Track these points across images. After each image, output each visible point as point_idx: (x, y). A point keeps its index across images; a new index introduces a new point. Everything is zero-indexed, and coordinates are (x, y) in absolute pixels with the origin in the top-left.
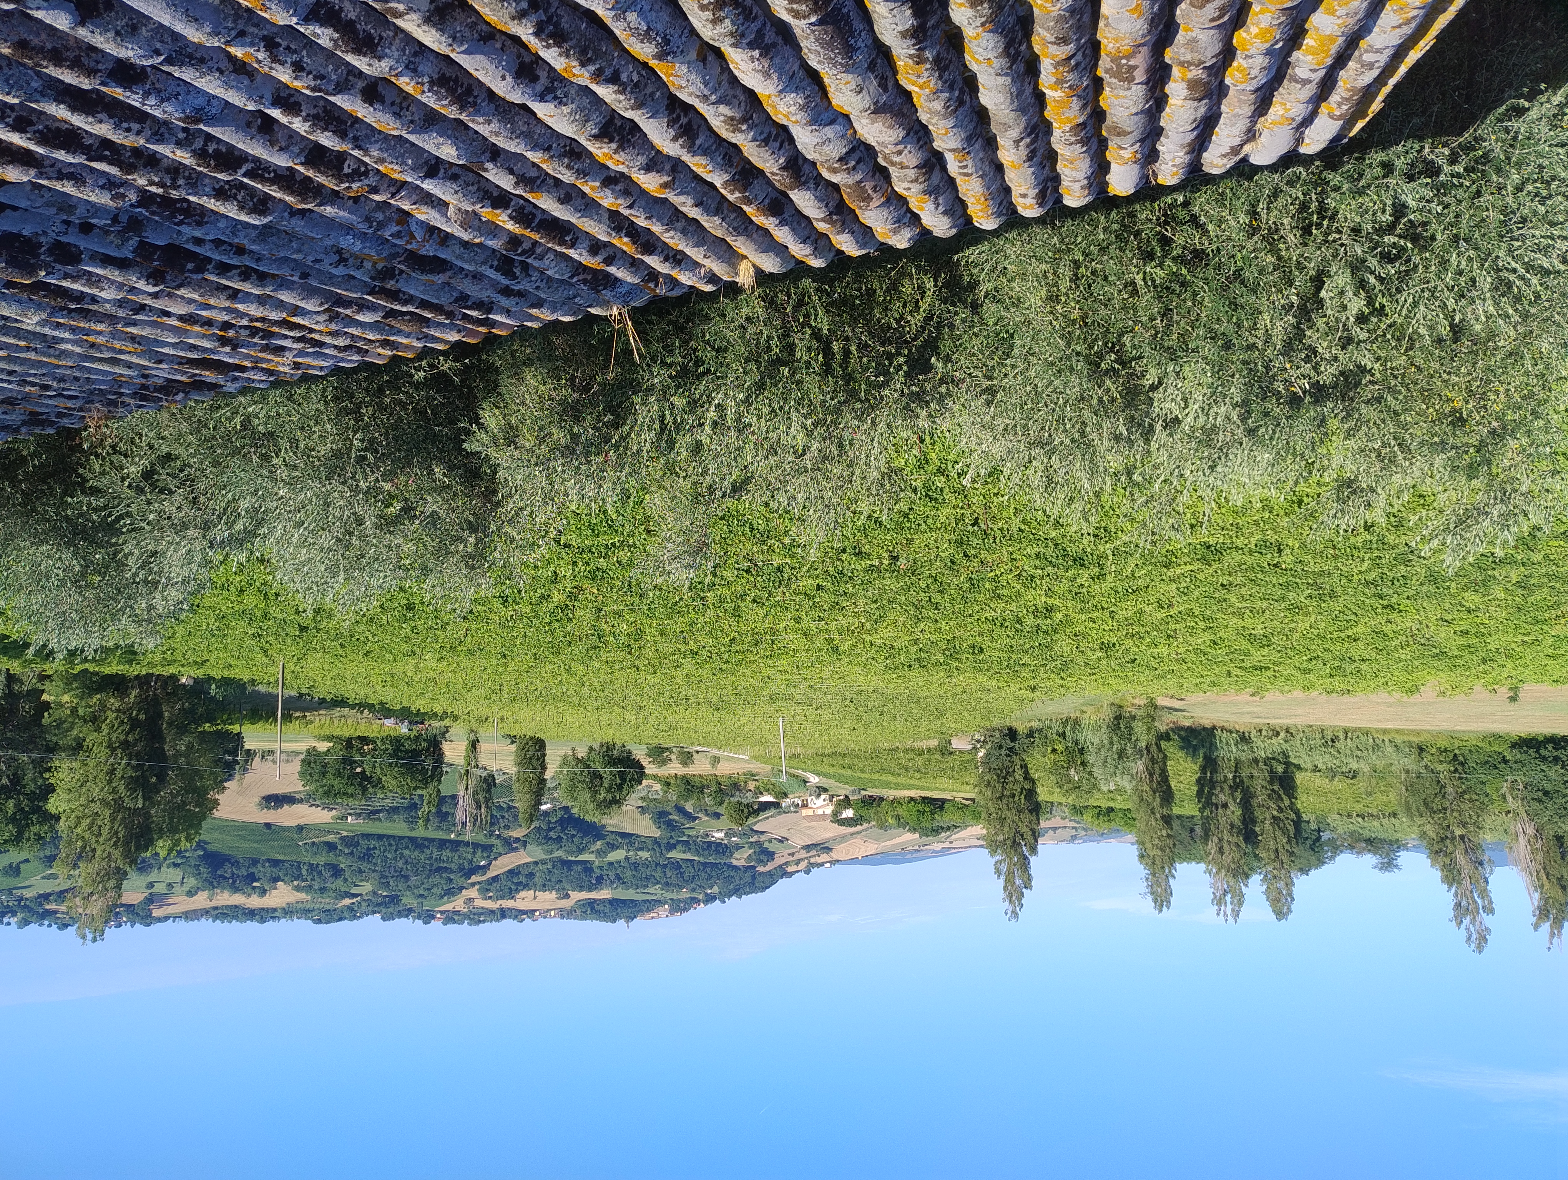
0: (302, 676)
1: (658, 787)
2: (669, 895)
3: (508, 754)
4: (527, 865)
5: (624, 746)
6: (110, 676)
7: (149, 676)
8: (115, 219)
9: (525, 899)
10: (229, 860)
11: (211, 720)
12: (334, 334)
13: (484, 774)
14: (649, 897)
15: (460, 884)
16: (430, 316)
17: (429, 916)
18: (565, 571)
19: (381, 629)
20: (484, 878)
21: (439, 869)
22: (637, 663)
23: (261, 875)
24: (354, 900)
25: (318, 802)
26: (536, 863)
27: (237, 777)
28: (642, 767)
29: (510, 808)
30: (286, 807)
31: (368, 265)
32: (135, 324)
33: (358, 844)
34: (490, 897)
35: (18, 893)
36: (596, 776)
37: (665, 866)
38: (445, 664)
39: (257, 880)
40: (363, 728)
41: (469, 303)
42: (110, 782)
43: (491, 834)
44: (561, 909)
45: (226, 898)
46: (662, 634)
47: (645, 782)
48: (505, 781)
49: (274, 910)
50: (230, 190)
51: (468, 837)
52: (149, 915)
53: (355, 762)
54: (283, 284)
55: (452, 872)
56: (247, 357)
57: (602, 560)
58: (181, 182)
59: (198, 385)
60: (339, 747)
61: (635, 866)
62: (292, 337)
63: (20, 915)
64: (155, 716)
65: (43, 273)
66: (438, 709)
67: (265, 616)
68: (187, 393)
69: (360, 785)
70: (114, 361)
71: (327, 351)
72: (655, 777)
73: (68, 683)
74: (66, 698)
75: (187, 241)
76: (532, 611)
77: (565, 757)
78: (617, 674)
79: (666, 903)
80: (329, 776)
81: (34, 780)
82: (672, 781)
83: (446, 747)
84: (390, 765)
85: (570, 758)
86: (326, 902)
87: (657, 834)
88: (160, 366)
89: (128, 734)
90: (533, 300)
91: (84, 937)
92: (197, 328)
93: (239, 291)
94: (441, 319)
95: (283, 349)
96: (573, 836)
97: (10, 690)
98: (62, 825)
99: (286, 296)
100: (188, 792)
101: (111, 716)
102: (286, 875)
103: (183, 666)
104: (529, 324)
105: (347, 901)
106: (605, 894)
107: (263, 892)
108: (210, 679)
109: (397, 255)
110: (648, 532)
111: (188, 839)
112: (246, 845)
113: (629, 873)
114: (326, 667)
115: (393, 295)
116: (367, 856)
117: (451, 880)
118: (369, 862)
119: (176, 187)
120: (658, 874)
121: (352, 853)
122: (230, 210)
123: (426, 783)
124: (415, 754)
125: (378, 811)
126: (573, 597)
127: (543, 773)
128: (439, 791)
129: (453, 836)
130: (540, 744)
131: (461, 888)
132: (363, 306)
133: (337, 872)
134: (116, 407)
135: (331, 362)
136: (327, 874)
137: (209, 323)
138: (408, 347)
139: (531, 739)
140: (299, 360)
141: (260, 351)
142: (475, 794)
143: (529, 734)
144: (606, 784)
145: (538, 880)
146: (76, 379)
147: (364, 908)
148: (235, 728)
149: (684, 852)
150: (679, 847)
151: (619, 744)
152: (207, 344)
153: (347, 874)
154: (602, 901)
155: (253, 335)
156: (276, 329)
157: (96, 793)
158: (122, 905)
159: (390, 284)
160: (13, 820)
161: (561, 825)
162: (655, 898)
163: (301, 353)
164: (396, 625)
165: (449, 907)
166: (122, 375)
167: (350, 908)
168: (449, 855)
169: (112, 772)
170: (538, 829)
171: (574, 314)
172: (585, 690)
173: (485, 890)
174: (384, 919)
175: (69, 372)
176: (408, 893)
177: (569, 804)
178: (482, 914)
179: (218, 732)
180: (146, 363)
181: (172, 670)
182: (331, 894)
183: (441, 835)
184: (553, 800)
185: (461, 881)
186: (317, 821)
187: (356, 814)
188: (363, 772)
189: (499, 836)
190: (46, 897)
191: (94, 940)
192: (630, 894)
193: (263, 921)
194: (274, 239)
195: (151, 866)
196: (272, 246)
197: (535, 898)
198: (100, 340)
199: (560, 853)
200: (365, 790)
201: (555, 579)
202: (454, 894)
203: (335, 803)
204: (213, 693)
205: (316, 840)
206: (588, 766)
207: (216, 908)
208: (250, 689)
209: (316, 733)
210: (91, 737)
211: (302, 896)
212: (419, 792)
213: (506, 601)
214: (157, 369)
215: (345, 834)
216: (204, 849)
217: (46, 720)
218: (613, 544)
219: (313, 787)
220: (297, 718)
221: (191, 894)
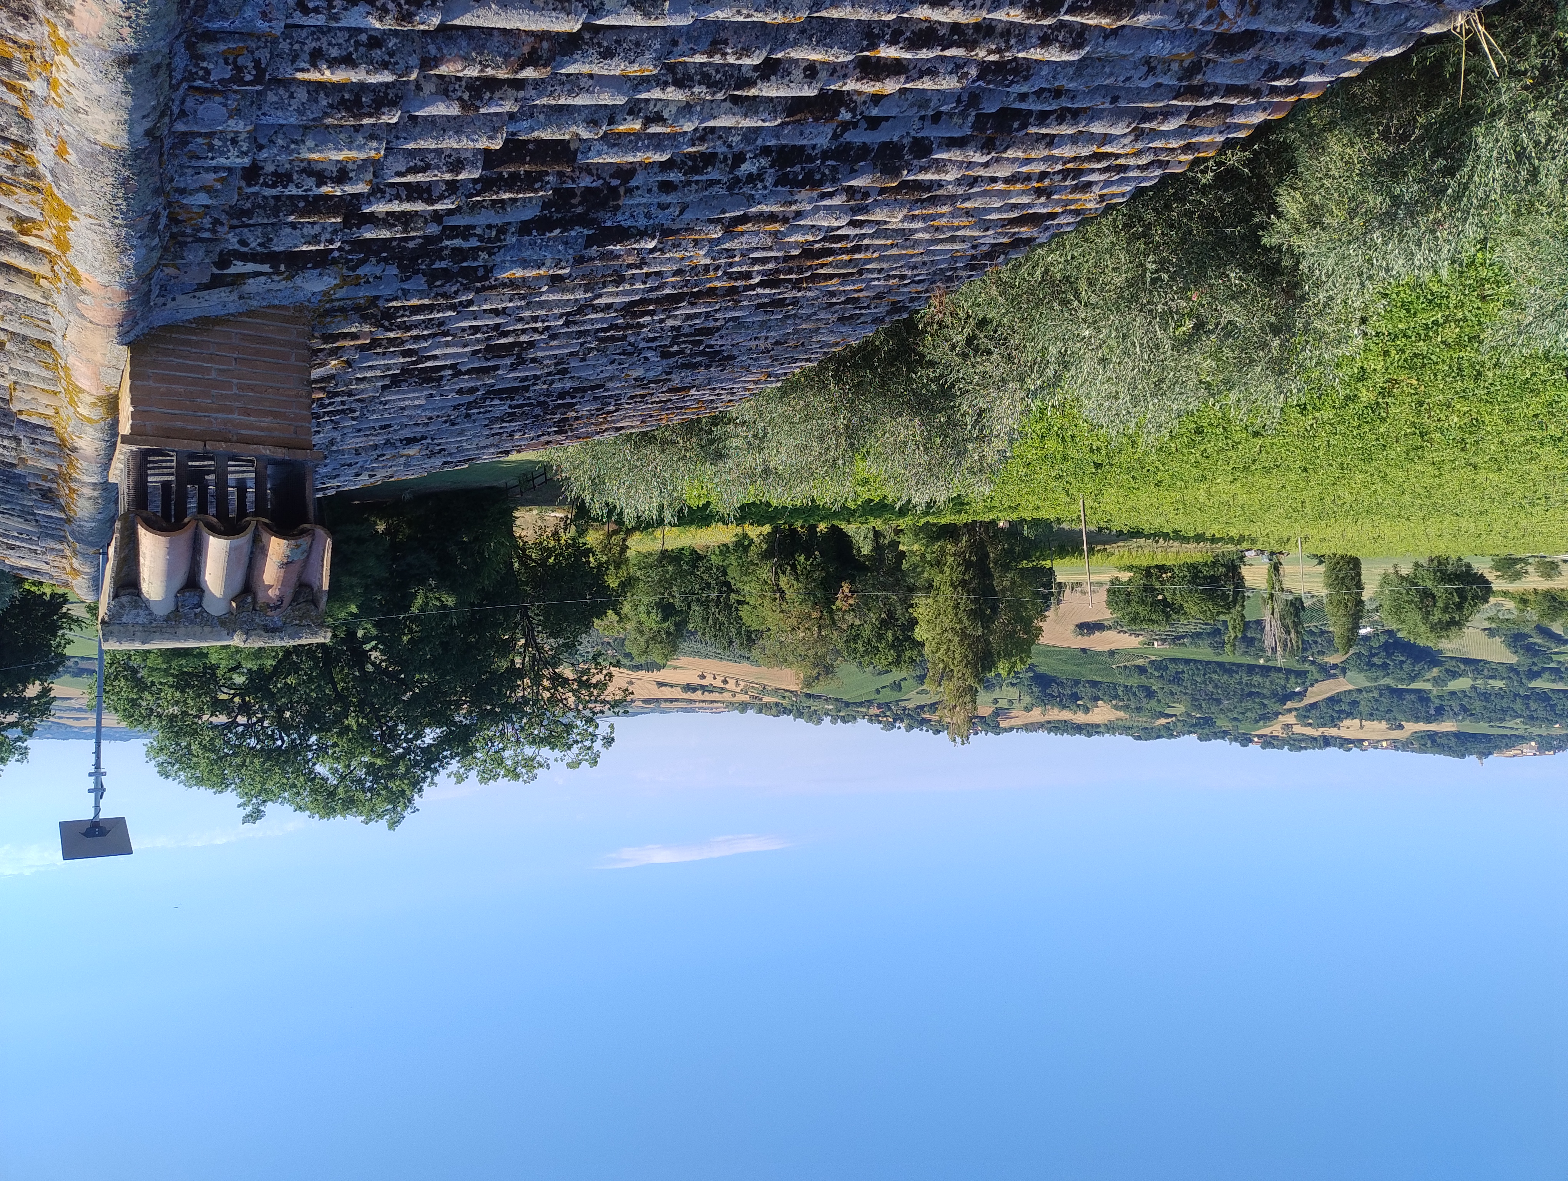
0: (1100, 511)
1: (1510, 605)
2: (1536, 731)
3: (1316, 575)
4: (1349, 692)
5: (1460, 559)
6: (945, 526)
7: (974, 522)
8: (959, 101)
9: (1349, 728)
10: (1055, 681)
11: (1027, 557)
12: (1137, 154)
13: (1290, 597)
14: (1509, 732)
15: (1275, 709)
16: (1235, 102)
17: (1246, 739)
18: (1376, 364)
19: (1170, 457)
20: (1301, 705)
21: (1251, 694)
22: (1473, 460)
23: (1083, 695)
24: (1170, 720)
25: (1125, 629)
26: (1359, 691)
27: (1053, 608)
28: (1487, 582)
29: (1322, 633)
30: (1097, 633)
31: (1175, 66)
32: (968, 198)
33: (1166, 668)
34: (1310, 724)
35: (902, 704)
36: (1427, 594)
37: (1527, 697)
38: (1239, 485)
39: (1080, 699)
40: (1160, 557)
41: (1279, 72)
42: (956, 614)
43: (1304, 660)
44: (1395, 741)
45: (1057, 714)
46: (1508, 421)
47: (1492, 600)
48: (1314, 604)
49: (1098, 726)
50: (1052, 33)
51: (1280, 661)
52: (997, 726)
53: (1156, 590)
54: (1094, 115)
55: (1265, 697)
56: (1058, 202)
57: (1421, 343)
58: (1013, 42)
59: (1018, 243)
60: (1139, 576)
61: (1486, 696)
62: (1099, 169)
63: (906, 722)
64: (984, 557)
65: (905, 172)
66: (1234, 532)
67: (1064, 459)
68: (1006, 254)
69: (1163, 612)
70: (952, 239)
71: (1131, 174)
72: (1505, 594)
73: (916, 535)
74: (916, 547)
75: (1014, 101)
76: (1336, 415)
77: (1386, 576)
78: (1448, 476)
79: (1533, 739)
80: (1134, 604)
81: (903, 614)
82: (1531, 598)
83: (1245, 571)
84: (1190, 591)
85: (1392, 577)
86: (1143, 720)
87: (1513, 659)
88: (988, 233)
89: (964, 574)
90: (1354, 42)
91: (954, 740)
92: (1019, 186)
93: (1054, 136)
94: (1249, 101)
95: (1090, 184)
96: (1402, 662)
97: (877, 543)
98: (927, 650)
99: (1097, 128)
100: (1016, 622)
101: (950, 559)
102: (1105, 695)
103: (1000, 511)
104: (1345, 75)
105: (1163, 721)
106: (1447, 726)
107: (1087, 710)
108: (1022, 521)
109: (1206, 43)
110: (1483, 298)
111: (1023, 662)
112: (1068, 668)
113: (1478, 704)
114: (1121, 500)
115: (1198, 92)
116: (1177, 679)
117: (1265, 705)
118: (1179, 685)
119: (1009, 48)
120: (1518, 706)
121: (1162, 676)
122: (1054, 54)
123: (1228, 608)
124: (1214, 579)
125: (1183, 637)
126: (1385, 393)
127: (1359, 594)
128: (1243, 616)
129: (1262, 661)
130: (1354, 563)
131: (1277, 714)
132: (1167, 114)
133: (1150, 694)
134: (953, 282)
135: (1134, 185)
136: (1141, 695)
137: (1028, 178)
138: (1208, 145)
139: (1342, 557)
140: (1104, 191)
141: (1071, 193)
142: (1282, 618)
143: (1340, 552)
144: (1440, 604)
145: (1363, 707)
146: (924, 263)
147: (1179, 729)
148: (1047, 564)
149: (1554, 681)
150: (1546, 675)
151: (1454, 557)
152: (1026, 200)
153: (1160, 695)
154: (1446, 734)
155: (1064, 179)
156: (1086, 165)
157: (947, 624)
158: (977, 717)
159: (1197, 80)
160: (892, 646)
161: (1386, 650)
162: (1516, 733)
163: (1107, 184)
164: (1185, 451)
165: (1266, 731)
166: (957, 251)
167: (1166, 727)
168: (1260, 680)
169: (957, 606)
170: (1359, 655)
171: (1404, 42)
172: (1407, 498)
173: (1304, 715)
174: (1200, 739)
175: (919, 259)
176: (1222, 716)
177: (1394, 627)
178: (1303, 740)
179: (1034, 568)
180: (977, 234)
181: (992, 516)
182: (1147, 713)
183: (1248, 660)
184: (1373, 624)
185: (1276, 707)
186: (1126, 646)
187: (1162, 640)
188: (1165, 599)
189: (1313, 663)
190: (921, 708)
191: (963, 743)
192: (1482, 728)
193: (1089, 735)
194: (1089, 70)
195: (993, 685)
196: (1088, 78)
197: (1362, 727)
198: (943, 222)
199: (1387, 681)
200: (1168, 616)
201: (1363, 375)
202: (1269, 719)
203: (1141, 630)
204: (1025, 533)
205: (1128, 664)
206: (1415, 584)
207: (1049, 722)
208: (1055, 527)
209: (1117, 564)
210: (938, 579)
211: (1121, 714)
212: (1222, 617)
213: (1305, 409)
214: (984, 236)
215: (1153, 658)
216: (1033, 671)
217: (905, 566)
218: (1435, 323)
219: (1120, 615)
220: (1099, 551)
221: (1027, 709)
